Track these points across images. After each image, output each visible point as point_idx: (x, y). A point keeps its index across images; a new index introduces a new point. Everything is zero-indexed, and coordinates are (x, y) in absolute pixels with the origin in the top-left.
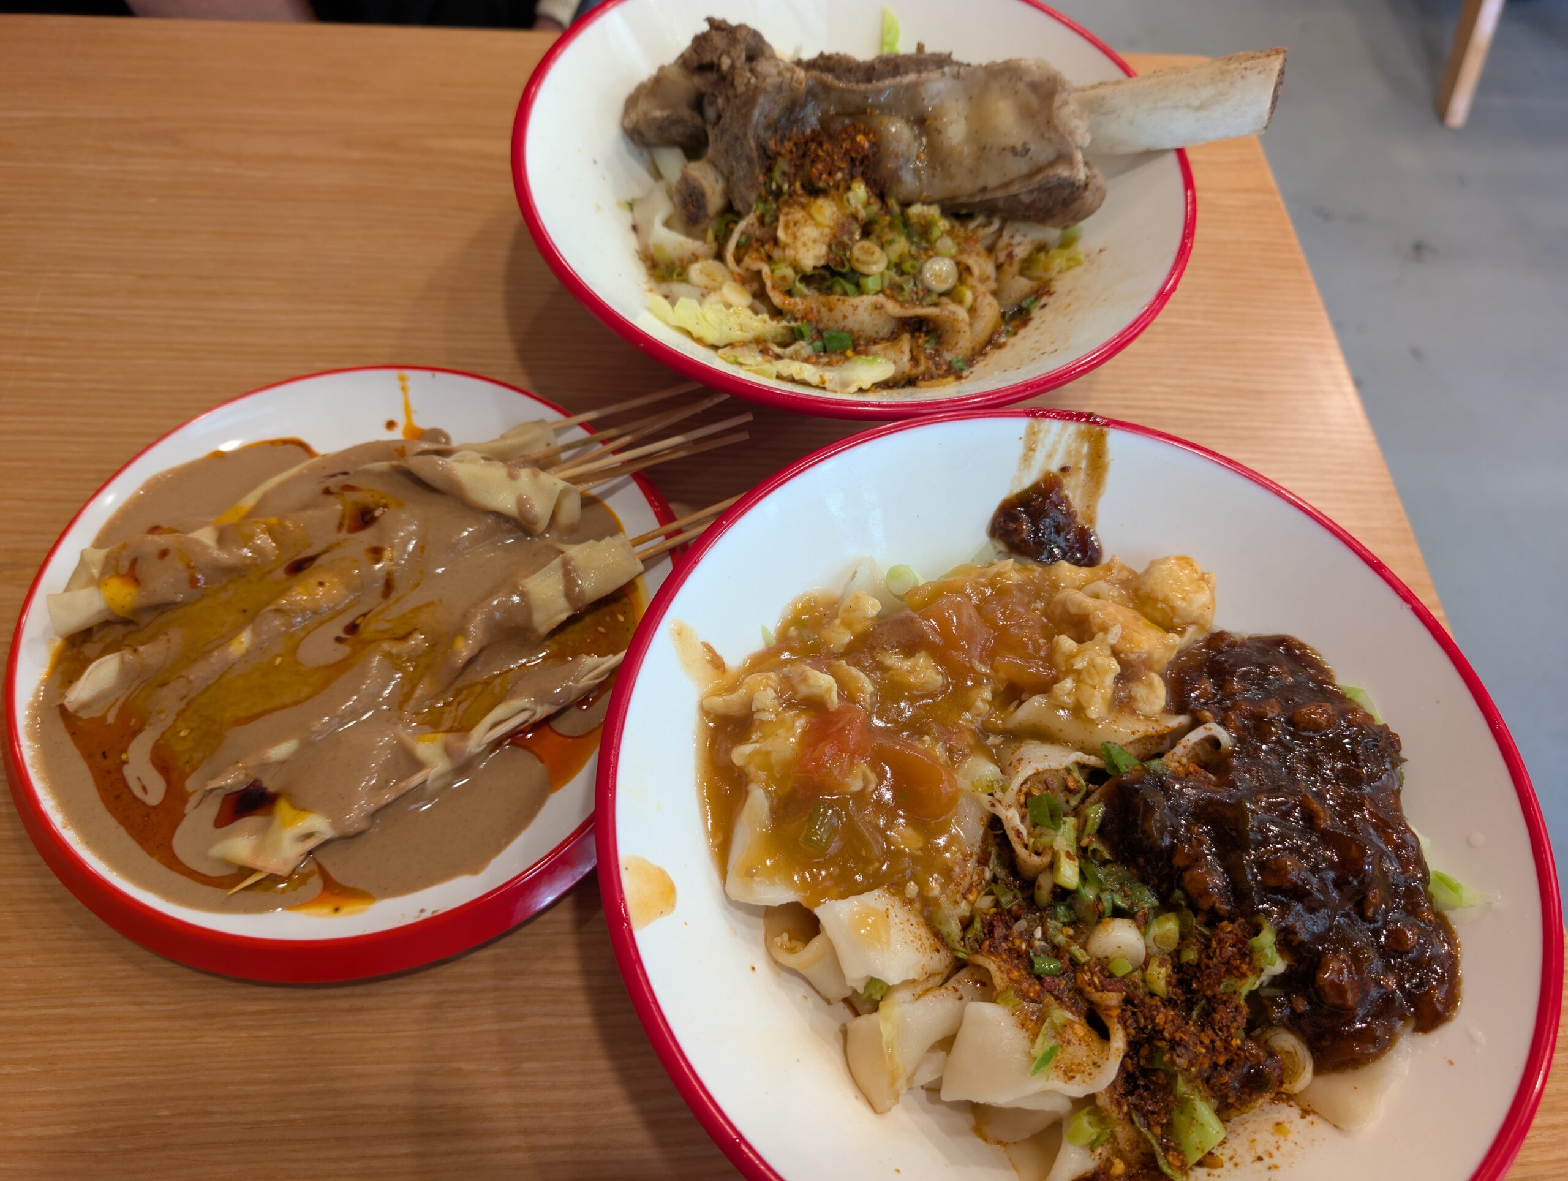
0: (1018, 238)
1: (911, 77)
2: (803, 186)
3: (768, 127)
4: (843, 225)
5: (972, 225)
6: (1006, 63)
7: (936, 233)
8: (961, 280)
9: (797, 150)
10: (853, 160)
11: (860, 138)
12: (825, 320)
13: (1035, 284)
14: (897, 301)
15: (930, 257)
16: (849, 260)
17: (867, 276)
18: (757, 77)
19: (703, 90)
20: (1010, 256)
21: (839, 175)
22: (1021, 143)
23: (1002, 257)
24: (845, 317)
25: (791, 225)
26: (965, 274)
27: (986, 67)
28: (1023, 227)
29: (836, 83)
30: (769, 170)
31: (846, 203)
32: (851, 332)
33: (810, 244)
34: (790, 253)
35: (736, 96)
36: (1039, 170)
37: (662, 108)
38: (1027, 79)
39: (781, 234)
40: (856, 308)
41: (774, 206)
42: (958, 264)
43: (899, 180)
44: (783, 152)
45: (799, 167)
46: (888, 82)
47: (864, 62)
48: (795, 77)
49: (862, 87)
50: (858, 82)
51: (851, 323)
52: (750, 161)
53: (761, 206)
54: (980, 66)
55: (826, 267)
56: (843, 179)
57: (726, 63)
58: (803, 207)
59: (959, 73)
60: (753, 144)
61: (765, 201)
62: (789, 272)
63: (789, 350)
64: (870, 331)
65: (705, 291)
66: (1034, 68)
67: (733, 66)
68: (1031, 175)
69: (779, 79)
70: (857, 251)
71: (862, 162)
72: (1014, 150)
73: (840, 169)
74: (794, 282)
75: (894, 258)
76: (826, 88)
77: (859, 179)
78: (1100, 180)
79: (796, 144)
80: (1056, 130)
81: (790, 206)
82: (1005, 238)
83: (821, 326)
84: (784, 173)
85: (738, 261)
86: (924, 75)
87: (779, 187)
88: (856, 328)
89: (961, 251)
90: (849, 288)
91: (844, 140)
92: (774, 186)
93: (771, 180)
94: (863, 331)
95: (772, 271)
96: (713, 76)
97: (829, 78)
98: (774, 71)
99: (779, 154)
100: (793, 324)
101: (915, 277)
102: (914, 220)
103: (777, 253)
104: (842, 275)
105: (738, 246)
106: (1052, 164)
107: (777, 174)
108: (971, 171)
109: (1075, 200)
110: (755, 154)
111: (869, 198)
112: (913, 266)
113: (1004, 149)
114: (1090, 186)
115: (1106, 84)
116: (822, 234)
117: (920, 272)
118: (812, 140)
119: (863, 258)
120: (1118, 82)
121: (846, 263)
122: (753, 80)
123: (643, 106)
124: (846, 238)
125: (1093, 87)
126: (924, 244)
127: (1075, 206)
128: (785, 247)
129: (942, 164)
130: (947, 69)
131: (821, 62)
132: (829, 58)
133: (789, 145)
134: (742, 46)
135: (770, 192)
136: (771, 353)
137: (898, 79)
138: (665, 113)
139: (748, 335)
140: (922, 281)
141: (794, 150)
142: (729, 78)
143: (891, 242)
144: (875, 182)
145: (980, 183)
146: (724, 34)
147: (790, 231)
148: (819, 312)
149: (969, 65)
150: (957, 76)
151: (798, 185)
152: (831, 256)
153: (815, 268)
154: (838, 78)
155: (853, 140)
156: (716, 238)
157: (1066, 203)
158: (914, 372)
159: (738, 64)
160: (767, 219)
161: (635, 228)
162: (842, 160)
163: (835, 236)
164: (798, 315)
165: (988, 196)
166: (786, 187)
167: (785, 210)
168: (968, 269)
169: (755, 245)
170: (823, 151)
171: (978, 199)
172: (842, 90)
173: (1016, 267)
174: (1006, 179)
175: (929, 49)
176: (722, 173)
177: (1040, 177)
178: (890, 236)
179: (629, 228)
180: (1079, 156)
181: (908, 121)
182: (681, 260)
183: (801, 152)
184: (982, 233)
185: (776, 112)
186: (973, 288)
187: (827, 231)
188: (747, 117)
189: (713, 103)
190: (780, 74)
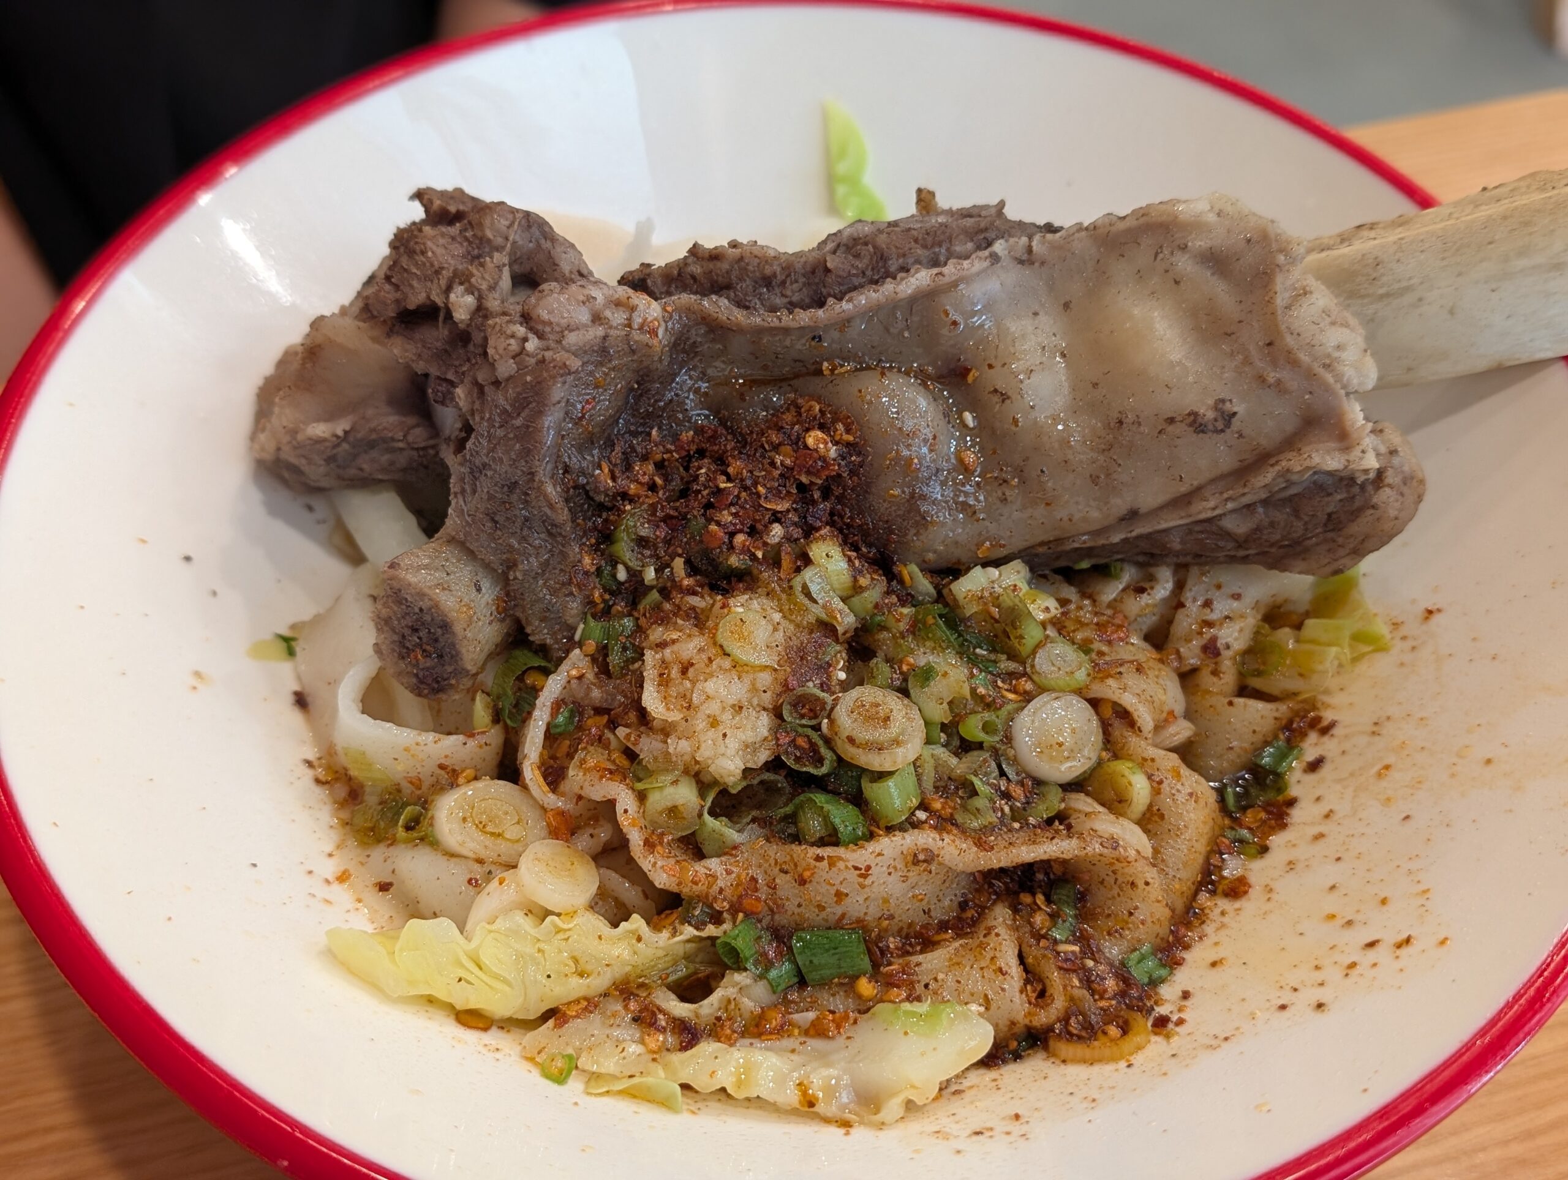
0: (1222, 607)
1: (921, 278)
2: (692, 568)
3: (587, 442)
4: (802, 653)
5: (1110, 591)
6: (1142, 213)
7: (1032, 634)
8: (1111, 746)
9: (667, 479)
10: (802, 488)
11: (814, 438)
12: (791, 906)
13: (1282, 709)
14: (964, 831)
15: (1028, 698)
16: (828, 741)
17: (881, 776)
18: (540, 336)
19: (420, 367)
20: (1211, 650)
21: (777, 531)
22: (1211, 402)
23: (1191, 654)
24: (840, 896)
25: (675, 672)
26: (1119, 730)
27: (1094, 227)
28: (1230, 578)
29: (739, 316)
30: (606, 538)
31: (801, 598)
32: (860, 925)
33: (726, 717)
34: (679, 747)
35: (497, 383)
36: (1263, 459)
37: (330, 417)
38: (1199, 243)
39: (651, 699)
40: (864, 872)
41: (628, 623)
42: (1095, 703)
43: (923, 522)
44: (633, 488)
45: (676, 522)
46: (865, 298)
47: (799, 255)
48: (637, 320)
49: (804, 317)
50: (791, 306)
51: (856, 906)
52: (552, 531)
53: (596, 627)
54: (1079, 228)
55: (775, 764)
56: (788, 538)
57: (462, 304)
58: (700, 620)
59: (1029, 250)
60: (552, 490)
61: (606, 613)
62: (685, 795)
63: (709, 1006)
64: (907, 911)
65: (478, 871)
66: (1211, 218)
67: (481, 311)
68: (1243, 472)
69: (600, 331)
70: (846, 720)
71: (826, 493)
72: (1196, 423)
73: (776, 517)
74: (700, 815)
75: (940, 713)
76: (716, 329)
77: (825, 531)
78: (1406, 460)
79: (660, 466)
80: (1294, 363)
81: (663, 620)
82: (1193, 609)
83: (781, 919)
84: (642, 542)
85: (554, 776)
86: (950, 270)
87: (635, 576)
88: (873, 912)
89: (1100, 672)
90: (843, 816)
91: (776, 448)
92: (622, 575)
93: (614, 562)
94: (891, 917)
95: (642, 797)
96: (437, 335)
97: (720, 307)
98: (583, 316)
99: (625, 496)
100: (711, 930)
101: (996, 753)
102: (971, 609)
103: (648, 747)
104: (819, 784)
105: (551, 737)
106: (1291, 443)
107: (624, 548)
108: (1094, 479)
109: (1355, 514)
110: (563, 515)
111: (856, 574)
112: (987, 728)
113: (1171, 420)
114: (1390, 478)
115: (1372, 226)
116: (754, 689)
117: (1008, 739)
118: (701, 453)
119: (864, 734)
120: (1401, 222)
121: (824, 751)
122: (532, 345)
123: (284, 416)
124: (812, 688)
125: (1344, 239)
126: (1006, 665)
127: (1356, 528)
128: (666, 731)
129: (1020, 472)
130: (999, 247)
131: (696, 269)
132: (715, 256)
133: (645, 471)
134: (501, 258)
135: (615, 590)
136: (662, 1021)
137: (889, 287)
138: (341, 427)
139: (598, 983)
140: (1015, 761)
141: (659, 481)
142: (477, 337)
143: (927, 674)
144: (865, 533)
145: (1120, 505)
146: (455, 230)
147: (673, 691)
148: (772, 886)
149: (1050, 228)
150: (1027, 259)
151: (679, 564)
152: (784, 740)
153: (747, 772)
154: (741, 305)
155: (798, 443)
156: (497, 717)
157: (1334, 523)
158: (1042, 1018)
159: (493, 303)
160: (615, 659)
161: (301, 701)
162: (778, 495)
163: (786, 688)
164: (722, 905)
165: (1140, 529)
166: (650, 574)
167: (657, 633)
168: (1125, 715)
169: (594, 725)
170: (729, 479)
171: (1116, 538)
172: (760, 331)
173: (1229, 677)
174: (1184, 489)
175: (947, 200)
176: (487, 566)
177: (1267, 476)
178: (921, 657)
179: (291, 699)
180: (1355, 414)
181: (923, 378)
182: (416, 783)
183: (676, 484)
184: (1136, 605)
185: (604, 405)
186: (1144, 764)
187: (765, 679)
188: (528, 435)
189: (447, 398)
190: (597, 318)
